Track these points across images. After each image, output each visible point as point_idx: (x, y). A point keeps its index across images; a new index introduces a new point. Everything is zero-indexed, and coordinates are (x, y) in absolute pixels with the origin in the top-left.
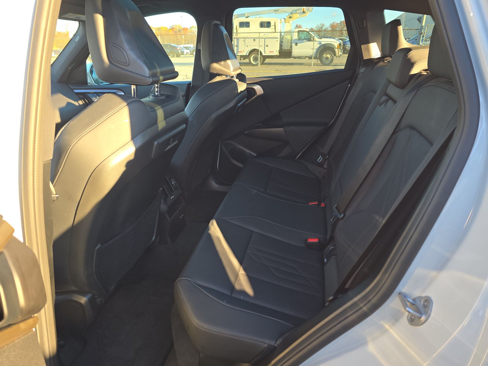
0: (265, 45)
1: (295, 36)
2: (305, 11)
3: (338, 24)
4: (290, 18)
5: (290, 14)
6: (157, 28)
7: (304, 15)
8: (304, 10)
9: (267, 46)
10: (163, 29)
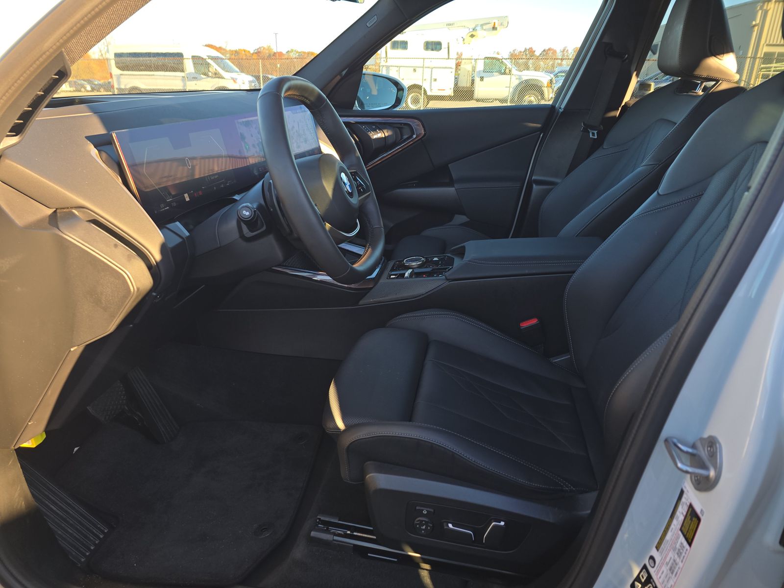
0: (431, 80)
1: (480, 66)
2: (496, 26)
3: (521, 52)
4: (472, 37)
5: (472, 30)
6: (232, 51)
7: (495, 32)
8: (494, 25)
9: (435, 80)
10: (243, 52)
